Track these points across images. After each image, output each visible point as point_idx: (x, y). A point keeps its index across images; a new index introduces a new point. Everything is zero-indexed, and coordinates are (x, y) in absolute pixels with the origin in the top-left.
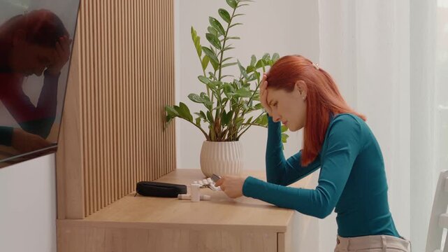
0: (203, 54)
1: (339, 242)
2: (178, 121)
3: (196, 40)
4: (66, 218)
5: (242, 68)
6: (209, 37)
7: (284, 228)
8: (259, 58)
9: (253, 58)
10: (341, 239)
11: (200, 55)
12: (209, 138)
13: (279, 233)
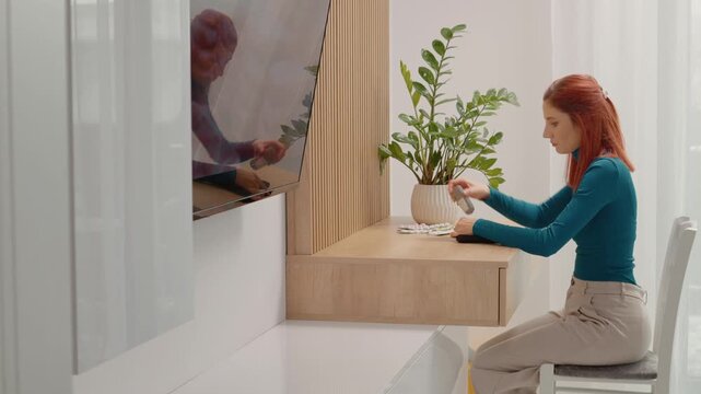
0: (414, 90)
1: (573, 283)
2: (392, 161)
3: (406, 75)
4: (295, 254)
5: (459, 105)
6: (422, 71)
7: (506, 263)
8: (483, 93)
9: (476, 93)
10: (575, 279)
11: (410, 91)
12: (422, 182)
13: (501, 269)
